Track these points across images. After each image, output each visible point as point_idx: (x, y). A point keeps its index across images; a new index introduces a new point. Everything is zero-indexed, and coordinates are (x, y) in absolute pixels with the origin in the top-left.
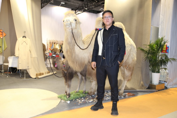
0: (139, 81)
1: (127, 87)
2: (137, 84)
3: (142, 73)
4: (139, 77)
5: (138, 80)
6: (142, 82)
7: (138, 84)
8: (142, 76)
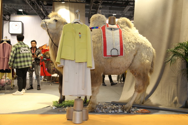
0: (171, 96)
1: (151, 103)
2: (167, 99)
3: (177, 85)
4: (173, 90)
5: (170, 94)
6: (176, 98)
7: (170, 99)
8: (177, 89)
